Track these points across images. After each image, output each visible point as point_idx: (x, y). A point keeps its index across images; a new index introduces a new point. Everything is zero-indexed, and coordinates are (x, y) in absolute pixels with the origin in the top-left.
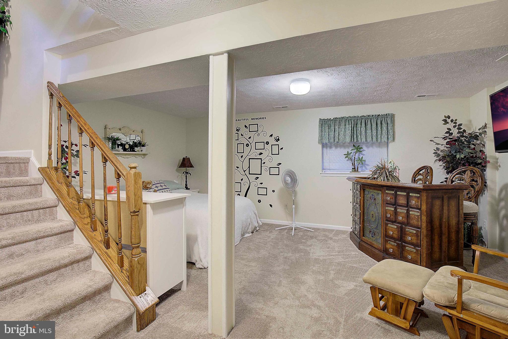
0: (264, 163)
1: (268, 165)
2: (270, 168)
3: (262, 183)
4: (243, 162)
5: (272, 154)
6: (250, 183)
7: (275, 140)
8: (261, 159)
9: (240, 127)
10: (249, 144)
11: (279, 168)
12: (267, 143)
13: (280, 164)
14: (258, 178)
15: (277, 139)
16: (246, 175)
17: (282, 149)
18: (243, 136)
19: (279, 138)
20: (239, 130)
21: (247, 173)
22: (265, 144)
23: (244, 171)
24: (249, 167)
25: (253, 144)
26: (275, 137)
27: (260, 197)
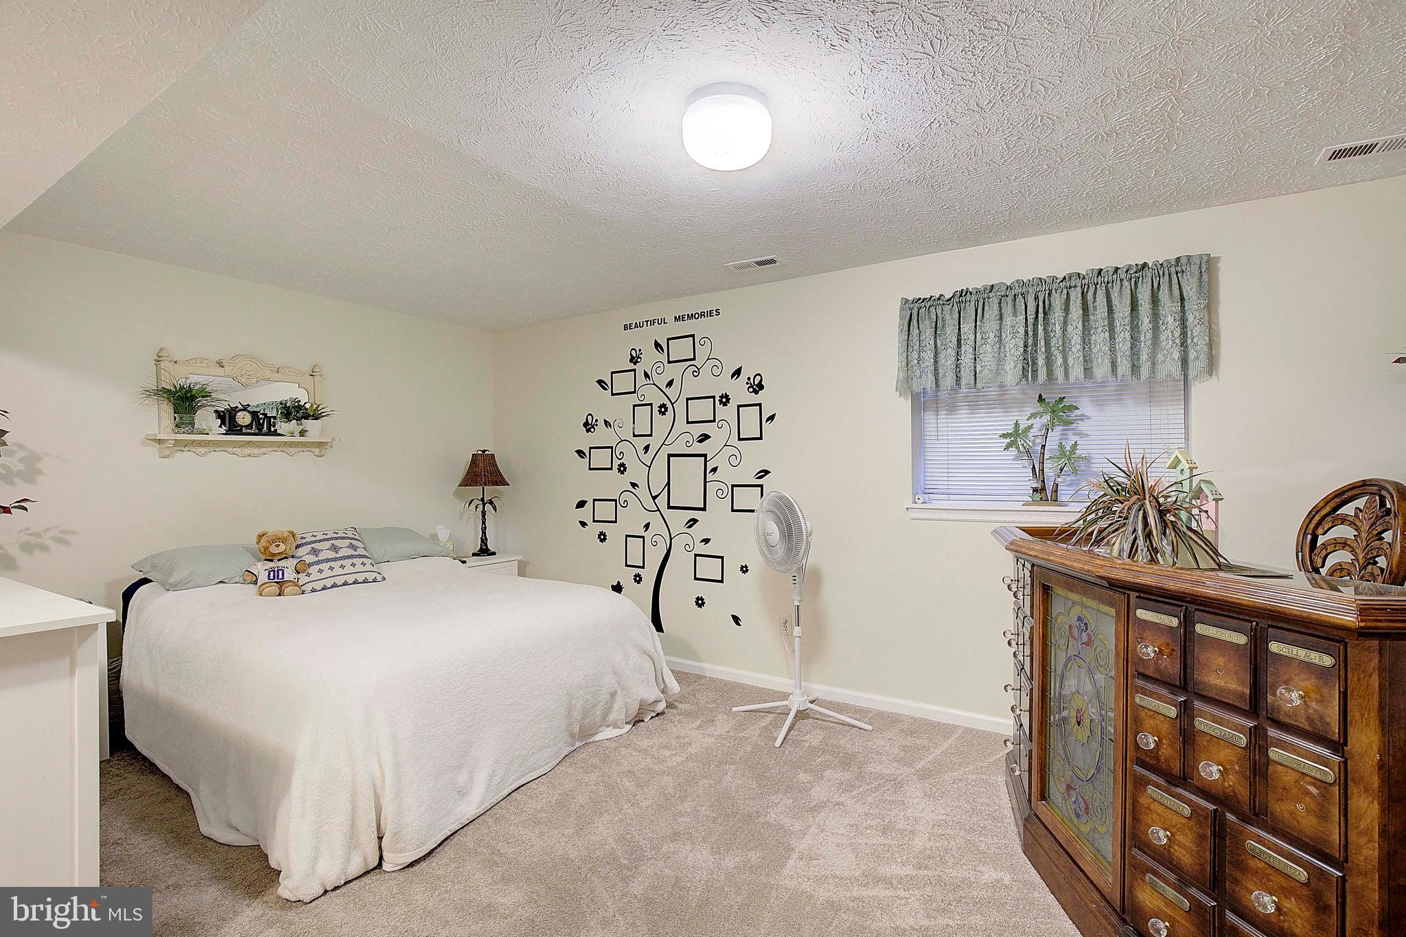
0: (714, 470)
1: (727, 475)
2: (733, 486)
3: (706, 541)
4: (650, 467)
5: (740, 439)
6: (671, 539)
7: (749, 388)
8: (705, 456)
9: (640, 350)
10: (669, 405)
11: (761, 486)
12: (725, 400)
13: (767, 472)
14: (695, 521)
15: (757, 386)
16: (659, 510)
17: (772, 418)
18: (649, 379)
19: (761, 381)
20: (639, 360)
21: (662, 501)
22: (717, 402)
23: (654, 498)
24: (668, 484)
25: (680, 407)
26: (749, 379)
27: (703, 589)
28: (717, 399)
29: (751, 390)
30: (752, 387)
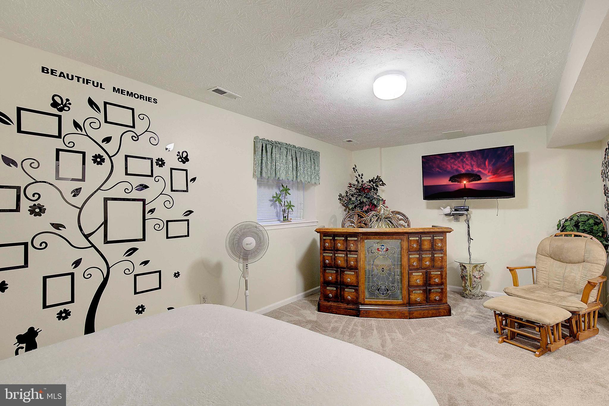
0: (152, 211)
1: (163, 214)
2: (167, 221)
3: (146, 263)
4: (81, 209)
5: (172, 190)
6: (108, 268)
7: (179, 159)
8: (144, 201)
9: (67, 100)
10: (105, 156)
11: (188, 220)
12: (161, 163)
13: (191, 212)
14: (135, 250)
15: (184, 158)
16: (93, 246)
17: (194, 180)
18: (82, 130)
19: (187, 155)
20: (66, 108)
21: (97, 239)
22: (154, 164)
23: (87, 237)
24: (105, 223)
25: (119, 161)
26: (179, 152)
27: (140, 300)
28: (154, 161)
29: (180, 160)
30: (180, 158)
